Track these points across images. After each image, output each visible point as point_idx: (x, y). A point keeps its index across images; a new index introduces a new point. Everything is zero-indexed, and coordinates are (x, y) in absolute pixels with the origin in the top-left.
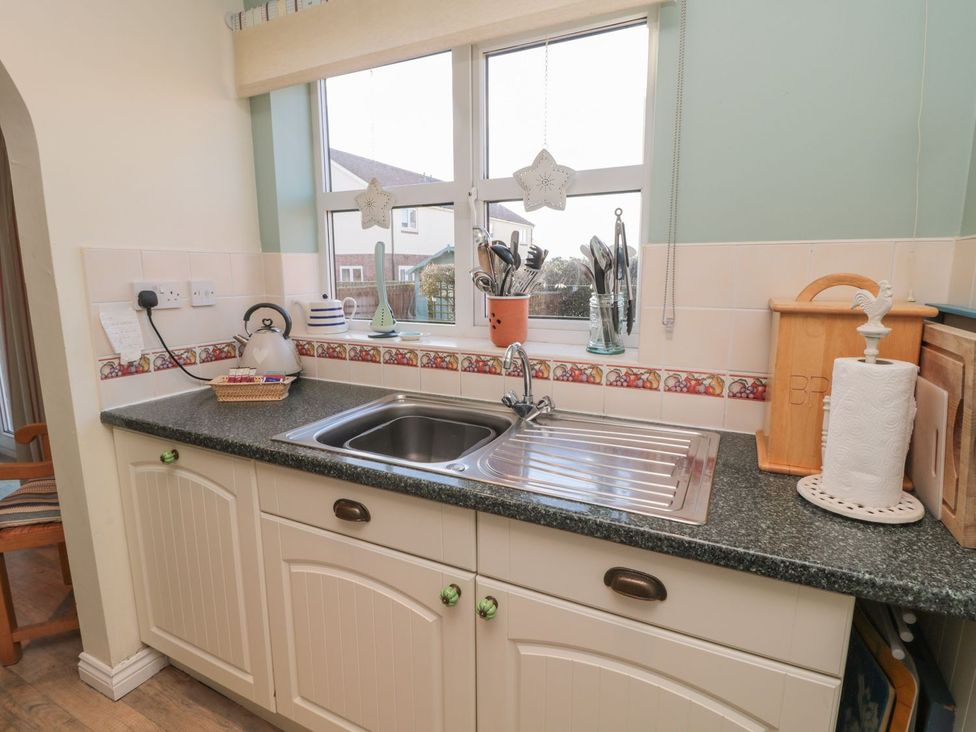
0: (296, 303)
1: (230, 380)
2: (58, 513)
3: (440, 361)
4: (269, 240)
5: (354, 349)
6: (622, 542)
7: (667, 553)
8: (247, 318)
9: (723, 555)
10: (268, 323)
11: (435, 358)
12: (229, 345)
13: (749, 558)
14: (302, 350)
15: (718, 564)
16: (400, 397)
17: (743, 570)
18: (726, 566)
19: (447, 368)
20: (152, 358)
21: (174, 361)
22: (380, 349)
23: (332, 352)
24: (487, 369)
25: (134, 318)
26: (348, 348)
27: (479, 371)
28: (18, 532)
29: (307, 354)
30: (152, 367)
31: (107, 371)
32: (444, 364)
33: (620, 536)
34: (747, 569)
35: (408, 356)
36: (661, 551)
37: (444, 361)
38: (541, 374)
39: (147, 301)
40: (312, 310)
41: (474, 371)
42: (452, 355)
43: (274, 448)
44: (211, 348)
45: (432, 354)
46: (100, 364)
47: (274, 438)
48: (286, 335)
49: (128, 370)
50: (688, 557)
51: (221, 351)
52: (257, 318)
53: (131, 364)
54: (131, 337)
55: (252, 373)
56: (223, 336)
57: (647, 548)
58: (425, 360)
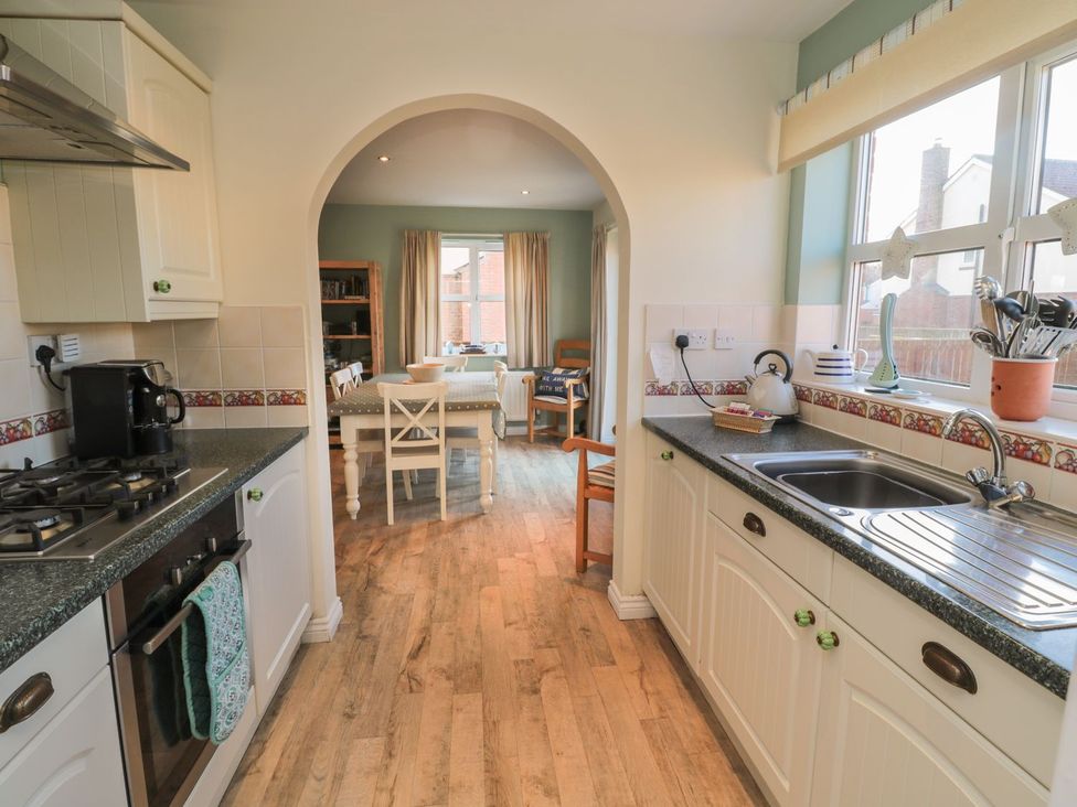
0: (808, 351)
1: (728, 410)
2: (613, 482)
3: (924, 424)
4: (789, 293)
5: (844, 400)
6: (929, 610)
7: (966, 635)
8: (757, 361)
9: (1019, 656)
10: (773, 367)
11: (919, 420)
12: (741, 383)
13: (1044, 669)
14: (801, 395)
15: (1012, 665)
16: (870, 453)
17: (1037, 681)
18: (1021, 670)
19: (930, 433)
20: (680, 385)
21: (695, 391)
22: (867, 403)
23: (826, 401)
24: (973, 440)
25: (673, 354)
26: (840, 398)
27: (964, 442)
28: (596, 488)
29: (806, 400)
30: (679, 392)
31: (650, 390)
32: (927, 428)
33: (928, 604)
34: (1041, 681)
35: (892, 413)
36: (962, 632)
37: (927, 424)
38: (1038, 457)
39: (682, 343)
40: (820, 359)
41: (958, 441)
42: (937, 419)
43: (723, 463)
44: (726, 384)
45: (916, 416)
46: (646, 385)
47: (726, 455)
48: (786, 379)
49: (663, 392)
50: (986, 647)
51: (734, 387)
52: (766, 360)
53: (665, 387)
54: (666, 367)
55: (747, 407)
56: (737, 376)
57: (950, 624)
58: (908, 421)
